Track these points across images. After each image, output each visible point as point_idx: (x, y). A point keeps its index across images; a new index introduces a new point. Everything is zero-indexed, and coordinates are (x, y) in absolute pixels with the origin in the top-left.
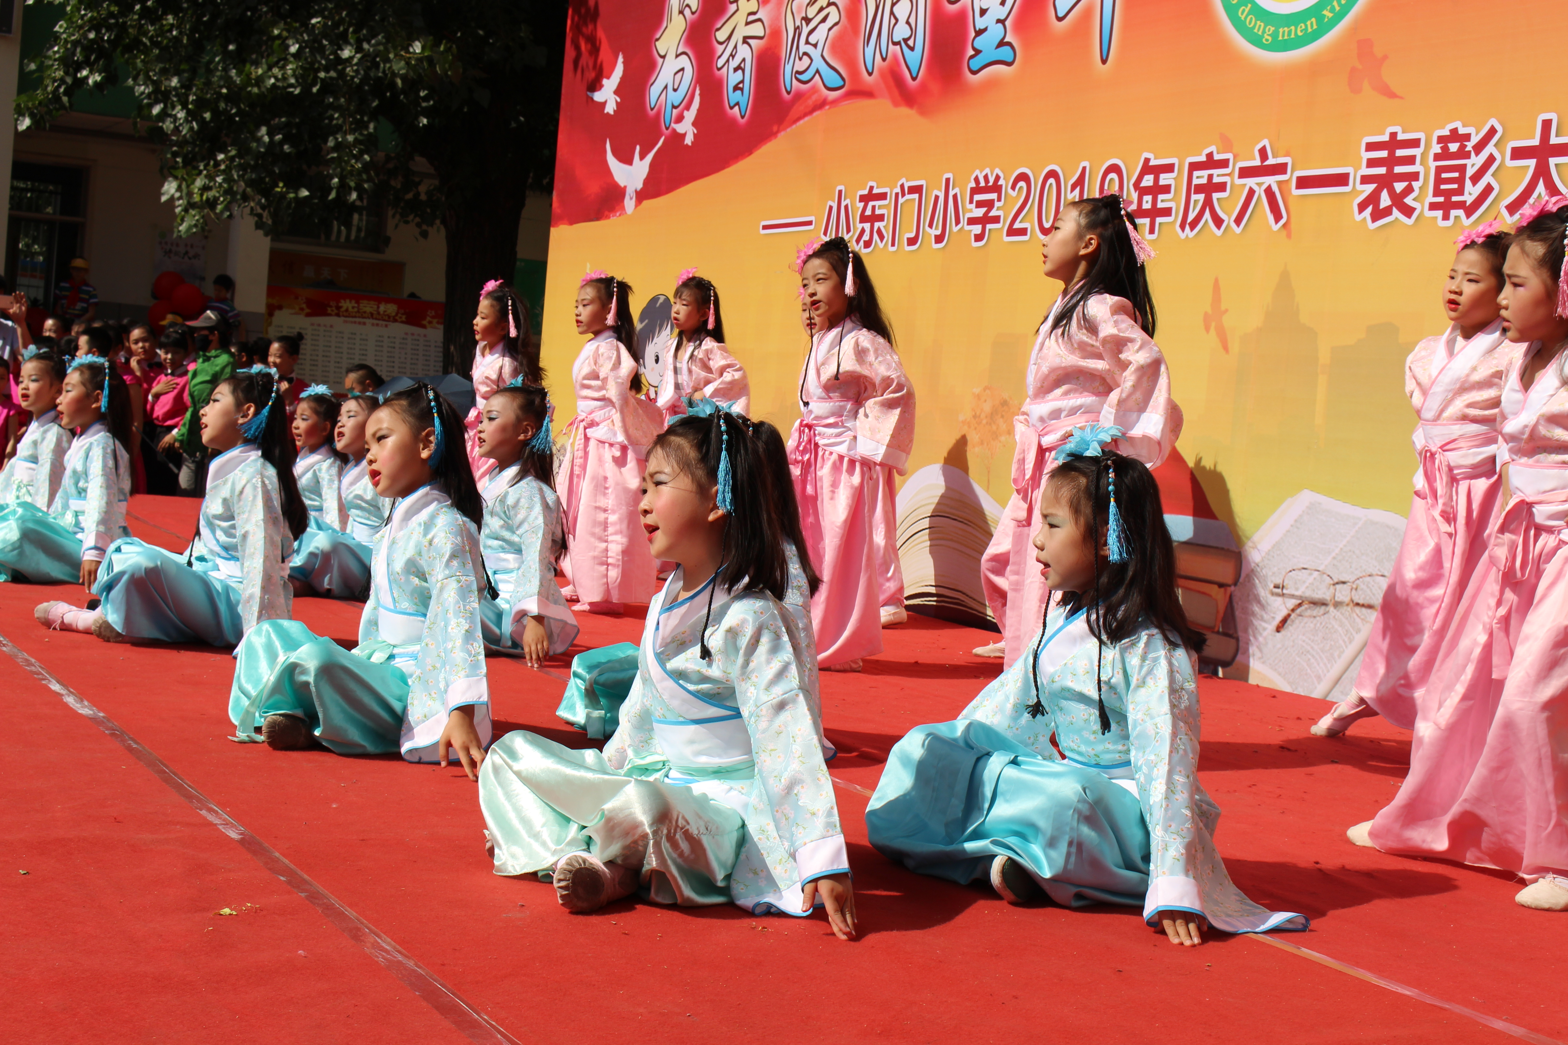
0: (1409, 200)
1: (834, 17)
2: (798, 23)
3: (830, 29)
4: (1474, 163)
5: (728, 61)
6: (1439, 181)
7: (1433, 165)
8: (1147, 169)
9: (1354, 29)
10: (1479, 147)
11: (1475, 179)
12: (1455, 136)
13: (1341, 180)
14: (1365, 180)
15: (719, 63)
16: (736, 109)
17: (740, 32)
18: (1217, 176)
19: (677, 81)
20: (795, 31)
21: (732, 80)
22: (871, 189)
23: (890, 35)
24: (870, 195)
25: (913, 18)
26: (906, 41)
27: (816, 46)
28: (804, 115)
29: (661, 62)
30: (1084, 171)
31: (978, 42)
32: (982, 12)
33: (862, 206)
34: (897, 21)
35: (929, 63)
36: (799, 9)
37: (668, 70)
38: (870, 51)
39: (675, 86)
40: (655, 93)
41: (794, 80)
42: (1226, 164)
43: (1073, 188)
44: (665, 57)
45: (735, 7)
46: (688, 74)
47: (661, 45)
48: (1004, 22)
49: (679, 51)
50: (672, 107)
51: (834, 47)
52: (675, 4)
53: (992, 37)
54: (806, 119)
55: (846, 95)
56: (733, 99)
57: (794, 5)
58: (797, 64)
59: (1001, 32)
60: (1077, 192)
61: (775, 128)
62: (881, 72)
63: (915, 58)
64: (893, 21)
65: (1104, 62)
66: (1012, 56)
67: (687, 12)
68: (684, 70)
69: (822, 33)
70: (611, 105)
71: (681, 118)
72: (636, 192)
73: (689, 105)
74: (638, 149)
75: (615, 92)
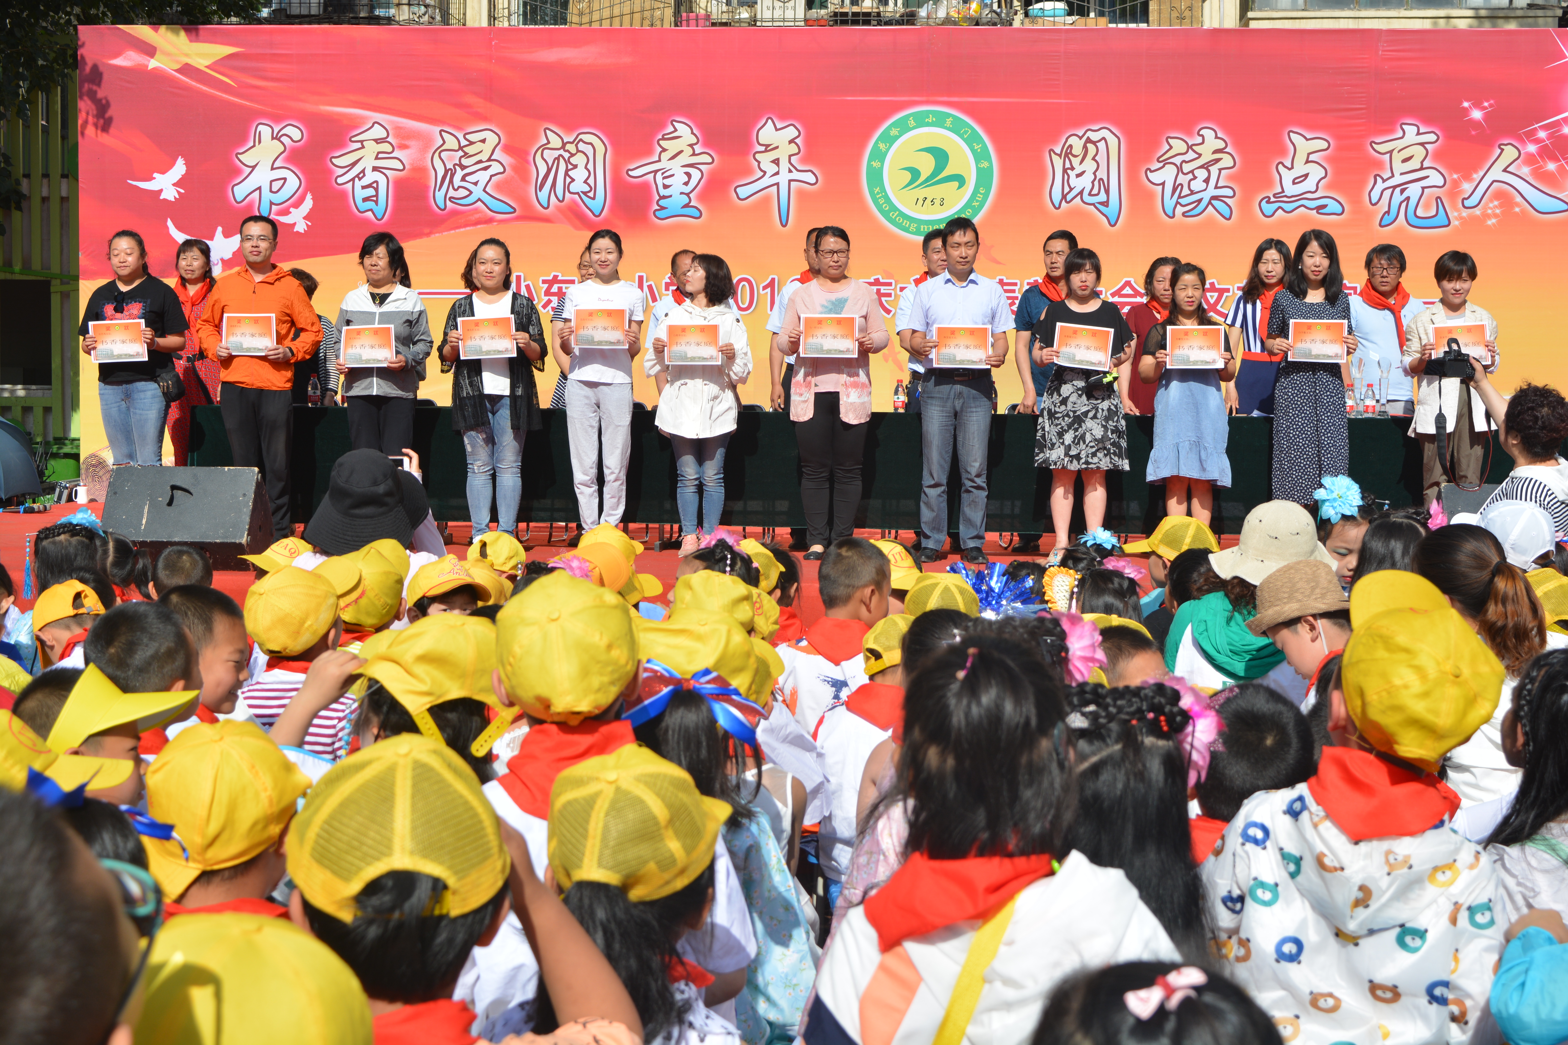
1: (496, 168)
2: (449, 166)
3: (492, 176)
5: (353, 180)
15: (340, 180)
16: (370, 214)
17: (368, 163)
18: (883, 290)
19: (276, 186)
20: (446, 171)
21: (360, 194)
22: (556, 277)
23: (566, 188)
24: (555, 280)
25: (591, 181)
26: (585, 193)
27: (476, 184)
28: (466, 226)
29: (249, 170)
30: (773, 280)
31: (662, 202)
32: (666, 187)
33: (546, 286)
34: (573, 180)
35: (612, 209)
36: (451, 158)
37: (261, 177)
38: (543, 195)
39: (274, 189)
40: (240, 192)
41: (448, 202)
42: (890, 284)
43: (765, 288)
44: (254, 167)
45: (359, 145)
46: (293, 183)
47: (248, 158)
48: (688, 195)
49: (276, 165)
50: (272, 203)
51: (499, 187)
52: (265, 131)
53: (676, 201)
54: (468, 228)
55: (518, 218)
56: (363, 206)
57: (443, 155)
58: (452, 193)
59: (685, 200)
60: (769, 290)
61: (427, 231)
62: (558, 208)
63: (596, 205)
64: (568, 180)
65: (784, 226)
66: (697, 214)
67: (284, 139)
68: (285, 179)
69: (483, 177)
70: (170, 194)
71: (286, 212)
72: (222, 260)
73: (297, 205)
74: (220, 229)
75: (174, 185)
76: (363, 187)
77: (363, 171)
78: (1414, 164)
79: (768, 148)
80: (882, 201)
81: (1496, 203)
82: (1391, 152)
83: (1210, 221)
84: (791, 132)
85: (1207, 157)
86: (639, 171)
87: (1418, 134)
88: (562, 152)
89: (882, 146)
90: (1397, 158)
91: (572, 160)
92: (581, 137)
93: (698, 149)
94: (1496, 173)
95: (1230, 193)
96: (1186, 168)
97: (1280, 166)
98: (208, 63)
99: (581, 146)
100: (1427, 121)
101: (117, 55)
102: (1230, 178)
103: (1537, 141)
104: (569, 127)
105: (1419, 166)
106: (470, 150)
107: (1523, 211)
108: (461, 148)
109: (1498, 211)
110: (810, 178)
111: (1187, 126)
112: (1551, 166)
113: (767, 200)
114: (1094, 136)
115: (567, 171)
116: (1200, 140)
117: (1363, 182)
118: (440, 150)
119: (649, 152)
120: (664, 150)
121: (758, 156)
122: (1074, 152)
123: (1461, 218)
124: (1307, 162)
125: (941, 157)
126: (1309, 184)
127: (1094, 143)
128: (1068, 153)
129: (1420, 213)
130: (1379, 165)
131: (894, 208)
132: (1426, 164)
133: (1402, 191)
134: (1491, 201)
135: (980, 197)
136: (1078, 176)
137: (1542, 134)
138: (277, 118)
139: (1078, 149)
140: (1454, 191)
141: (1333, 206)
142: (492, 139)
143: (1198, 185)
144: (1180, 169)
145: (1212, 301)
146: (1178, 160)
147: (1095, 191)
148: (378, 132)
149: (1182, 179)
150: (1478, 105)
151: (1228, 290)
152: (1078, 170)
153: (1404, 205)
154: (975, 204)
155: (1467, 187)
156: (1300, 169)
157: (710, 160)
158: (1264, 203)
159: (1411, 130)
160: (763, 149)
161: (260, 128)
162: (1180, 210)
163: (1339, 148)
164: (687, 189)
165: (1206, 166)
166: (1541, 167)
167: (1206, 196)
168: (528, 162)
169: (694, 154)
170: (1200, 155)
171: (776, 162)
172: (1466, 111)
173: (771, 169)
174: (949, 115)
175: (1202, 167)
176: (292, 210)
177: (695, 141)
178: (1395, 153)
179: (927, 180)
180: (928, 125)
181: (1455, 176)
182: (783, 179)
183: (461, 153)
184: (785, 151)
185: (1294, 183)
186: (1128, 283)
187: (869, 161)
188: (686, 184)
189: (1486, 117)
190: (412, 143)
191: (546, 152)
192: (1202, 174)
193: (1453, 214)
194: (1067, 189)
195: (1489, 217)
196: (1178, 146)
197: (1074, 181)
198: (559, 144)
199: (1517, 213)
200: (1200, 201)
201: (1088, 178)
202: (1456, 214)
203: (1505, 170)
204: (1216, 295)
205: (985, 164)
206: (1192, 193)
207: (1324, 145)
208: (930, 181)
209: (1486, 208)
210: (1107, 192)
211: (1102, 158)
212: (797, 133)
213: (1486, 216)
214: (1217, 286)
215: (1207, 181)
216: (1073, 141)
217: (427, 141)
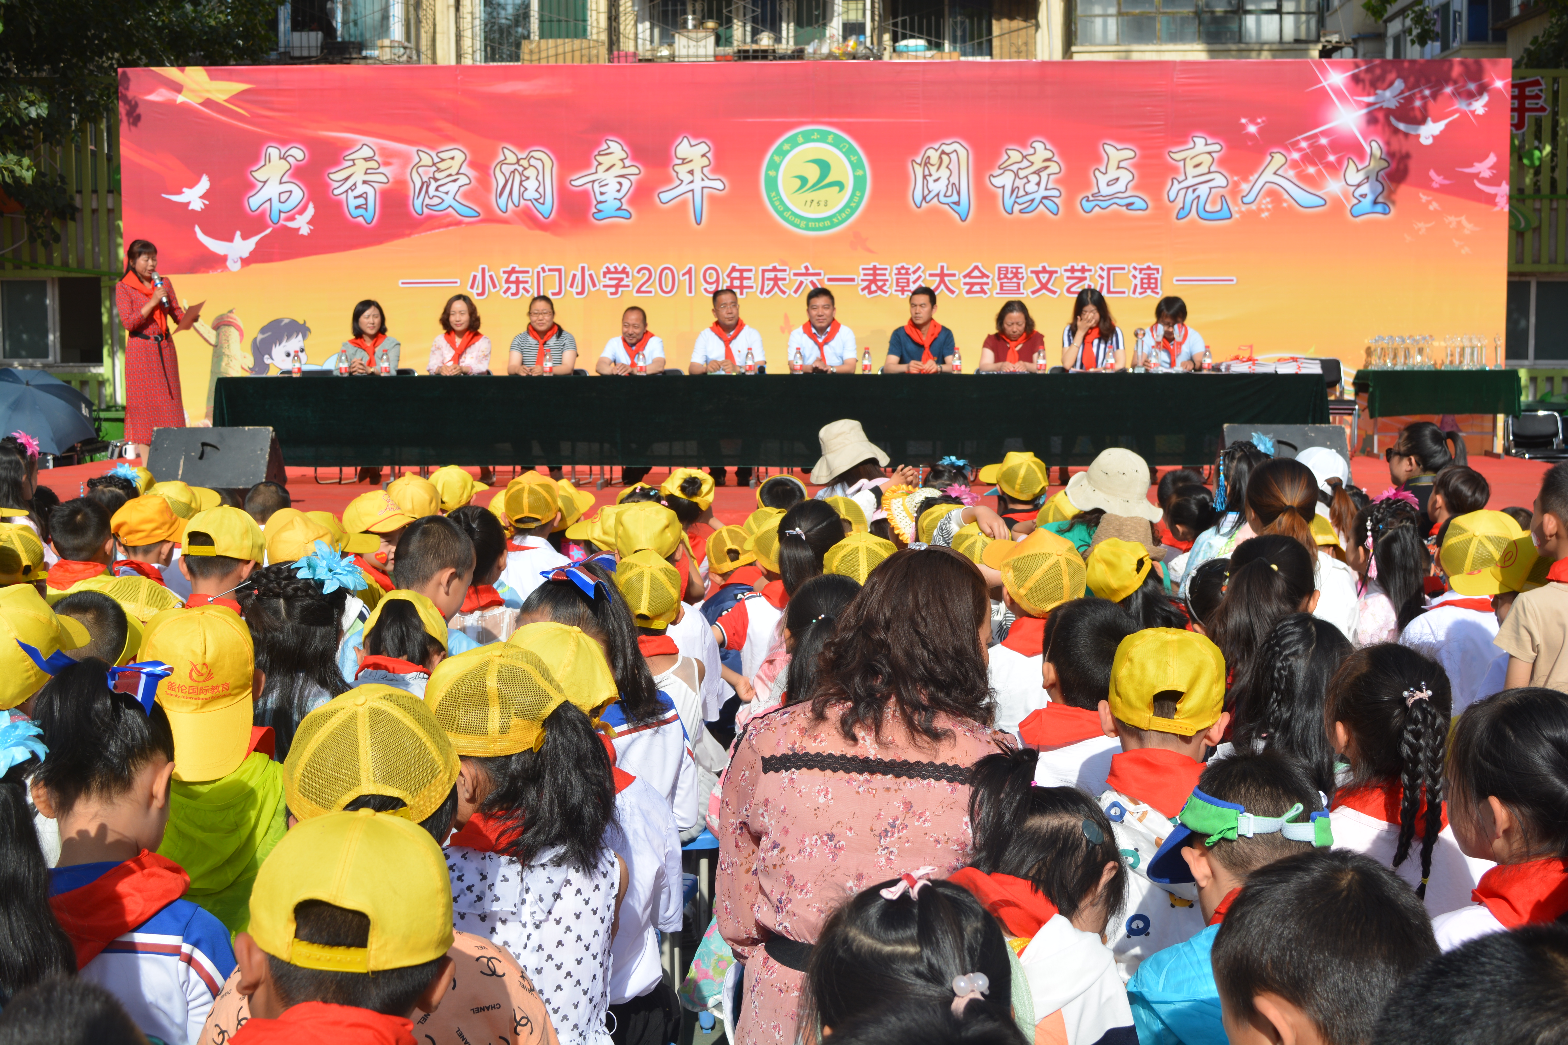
0: (885, 288)
1: (463, 180)
2: (425, 179)
3: (460, 187)
4: (913, 278)
5: (347, 191)
6: (898, 282)
7: (895, 277)
8: (734, 269)
9: (850, 228)
10: (915, 272)
11: (914, 282)
12: (903, 268)
13: (852, 280)
14: (863, 280)
15: (336, 192)
16: (361, 219)
17: (359, 177)
18: (780, 275)
19: (284, 197)
20: (423, 183)
21: (353, 203)
22: (513, 268)
23: (521, 195)
24: (513, 271)
25: (541, 190)
26: (536, 200)
27: (447, 193)
28: (439, 227)
29: (261, 185)
30: (690, 269)
31: (600, 207)
32: (602, 194)
33: (506, 276)
34: (526, 189)
35: (559, 212)
36: (426, 173)
37: (271, 190)
38: (502, 201)
39: (283, 200)
40: (255, 202)
41: (425, 210)
42: (785, 270)
43: (684, 275)
44: (265, 182)
45: (351, 163)
46: (298, 194)
47: (260, 175)
48: (620, 200)
49: (284, 180)
50: (280, 212)
51: (466, 195)
52: (273, 152)
53: (611, 205)
54: (442, 230)
55: (482, 221)
56: (355, 213)
57: (420, 170)
58: (427, 201)
59: (618, 204)
60: (687, 277)
61: (408, 232)
62: (515, 213)
63: (546, 209)
64: (522, 189)
65: (699, 224)
66: (628, 215)
67: (290, 159)
68: (291, 192)
69: (453, 188)
70: (197, 205)
71: (292, 218)
72: (241, 258)
73: (302, 212)
74: (238, 233)
75: (201, 197)
76: (356, 197)
77: (355, 184)
78: (1203, 169)
79: (684, 161)
80: (777, 203)
81: (1268, 200)
82: (1184, 160)
83: (1041, 217)
84: (703, 148)
85: (1038, 165)
86: (579, 181)
87: (1206, 144)
88: (516, 166)
89: (777, 159)
90: (1190, 164)
91: (526, 173)
92: (532, 154)
93: (628, 163)
94: (1268, 176)
95: (1056, 193)
96: (1022, 174)
97: (1097, 173)
98: (226, 97)
99: (533, 161)
100: (1213, 133)
101: (150, 92)
102: (1057, 181)
103: (1300, 150)
104: (522, 145)
105: (1206, 171)
106: (442, 166)
107: (1290, 206)
108: (434, 164)
109: (1270, 206)
110: (719, 185)
111: (1022, 140)
112: (1311, 170)
113: (684, 203)
114: (947, 149)
115: (521, 182)
116: (1032, 151)
117: (1162, 184)
118: (417, 166)
119: (588, 165)
120: (600, 164)
121: (676, 168)
122: (932, 162)
123: (1240, 212)
124: (1118, 168)
125: (824, 167)
126: (1120, 186)
127: (948, 154)
128: (927, 163)
129: (1208, 208)
130: (1175, 170)
131: (787, 209)
132: (1212, 169)
133: (1194, 191)
134: (1264, 198)
135: (856, 199)
136: (936, 181)
137: (1304, 144)
138: (283, 142)
139: (934, 159)
140: (1235, 190)
141: (1139, 203)
142: (459, 156)
143: (1031, 187)
144: (1016, 175)
145: (1044, 281)
146: (1015, 168)
147: (949, 193)
148: (366, 152)
149: (1019, 183)
150: (1253, 121)
151: (1056, 272)
152: (935, 177)
153: (1195, 202)
154: (853, 205)
155: (1245, 187)
156: (1112, 174)
157: (637, 171)
158: (1084, 202)
159: (1200, 142)
160: (680, 162)
161: (270, 150)
162: (1017, 208)
163: (1143, 157)
164: (619, 195)
165: (1037, 172)
166: (1303, 171)
167: (1038, 197)
168: (489, 175)
169: (624, 167)
170: (1032, 163)
171: (691, 172)
172: (1244, 126)
173: (687, 178)
174: (830, 133)
175: (1034, 173)
176: (297, 216)
177: (624, 155)
178: (1188, 160)
179: (814, 186)
180: (814, 141)
181: (1236, 178)
182: (697, 186)
183: (434, 169)
184: (698, 163)
185: (1108, 185)
186: (976, 268)
187: (767, 170)
188: (619, 191)
189: (1260, 131)
190: (394, 161)
191: (504, 167)
192: (1034, 179)
193: (1234, 209)
194: (926, 192)
195: (1262, 210)
196: (1015, 156)
197: (932, 185)
198: (514, 160)
199: (1284, 208)
200: (1033, 200)
201: (943, 183)
202: (1236, 209)
203: (1275, 173)
204: (1047, 276)
205: (860, 173)
206: (1027, 194)
207: (1132, 154)
208: (816, 186)
209: (1260, 203)
210: (959, 193)
211: (954, 166)
212: (707, 149)
213: (1260, 210)
214: (1048, 269)
215: (1038, 184)
216: (931, 153)
217: (405, 159)
